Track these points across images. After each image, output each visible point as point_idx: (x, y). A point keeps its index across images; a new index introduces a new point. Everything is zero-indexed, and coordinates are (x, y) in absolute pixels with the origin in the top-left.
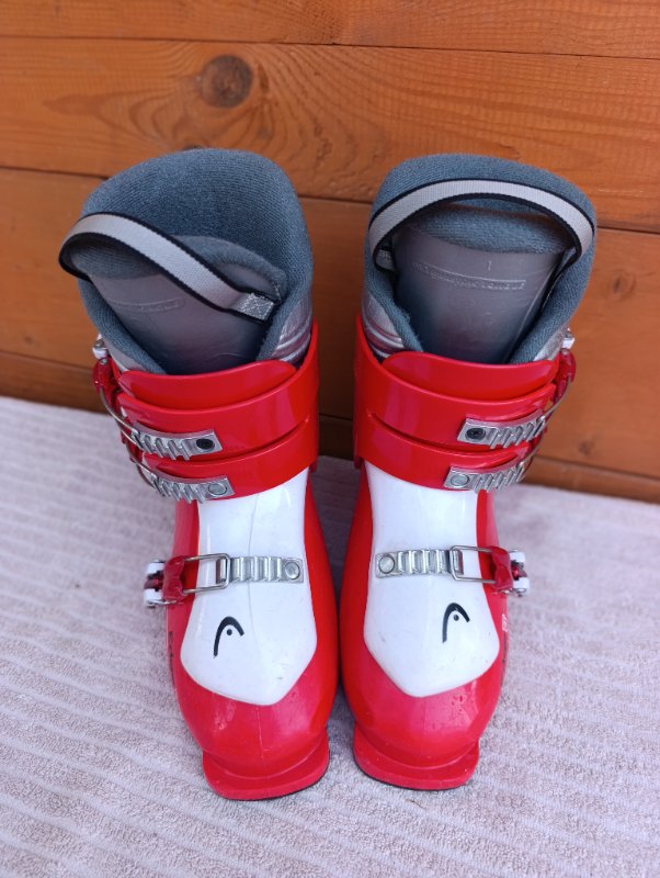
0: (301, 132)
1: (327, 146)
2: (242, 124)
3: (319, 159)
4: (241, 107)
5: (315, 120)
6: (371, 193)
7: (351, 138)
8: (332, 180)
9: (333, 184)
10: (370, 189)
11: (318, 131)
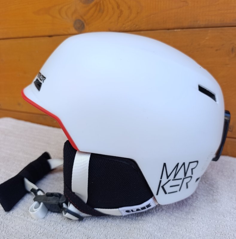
0: (113, 8)
1: (121, 12)
2: (94, 9)
3: (119, 17)
4: (93, 3)
5: (117, 3)
6: (137, 27)
7: (129, 8)
8: (123, 24)
9: (124, 26)
10: (136, 26)
11: (118, 7)
